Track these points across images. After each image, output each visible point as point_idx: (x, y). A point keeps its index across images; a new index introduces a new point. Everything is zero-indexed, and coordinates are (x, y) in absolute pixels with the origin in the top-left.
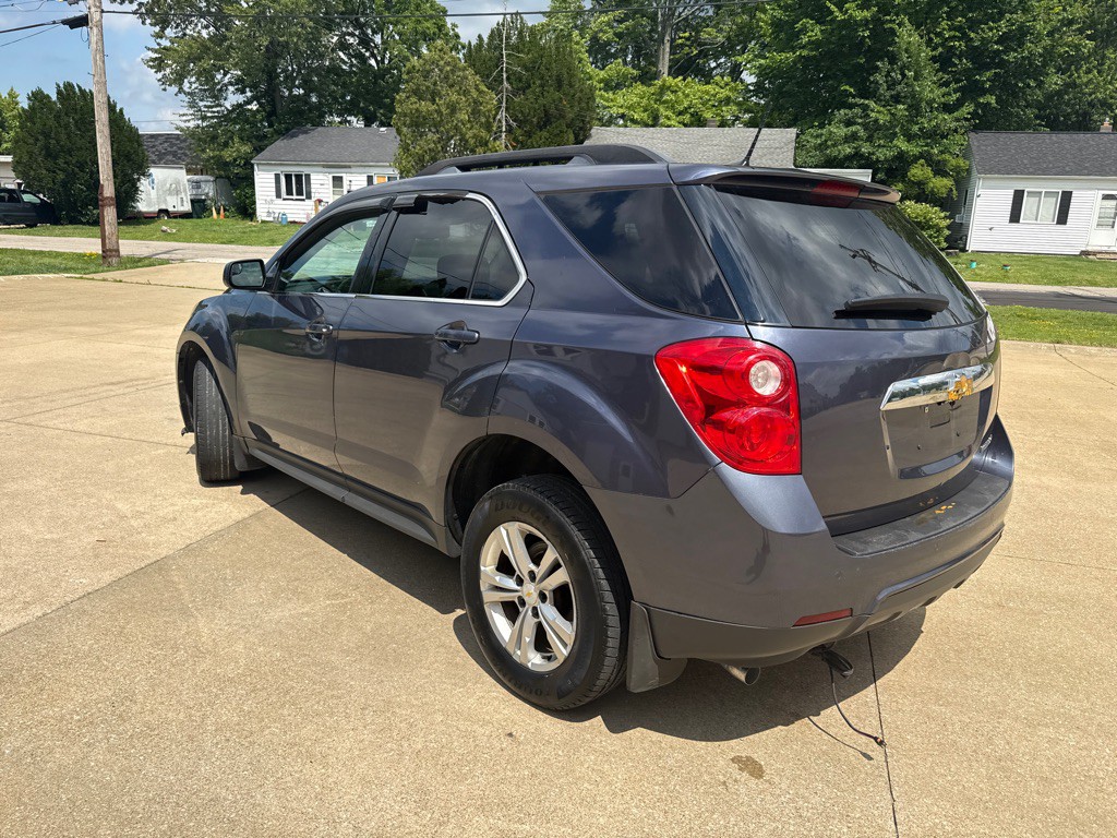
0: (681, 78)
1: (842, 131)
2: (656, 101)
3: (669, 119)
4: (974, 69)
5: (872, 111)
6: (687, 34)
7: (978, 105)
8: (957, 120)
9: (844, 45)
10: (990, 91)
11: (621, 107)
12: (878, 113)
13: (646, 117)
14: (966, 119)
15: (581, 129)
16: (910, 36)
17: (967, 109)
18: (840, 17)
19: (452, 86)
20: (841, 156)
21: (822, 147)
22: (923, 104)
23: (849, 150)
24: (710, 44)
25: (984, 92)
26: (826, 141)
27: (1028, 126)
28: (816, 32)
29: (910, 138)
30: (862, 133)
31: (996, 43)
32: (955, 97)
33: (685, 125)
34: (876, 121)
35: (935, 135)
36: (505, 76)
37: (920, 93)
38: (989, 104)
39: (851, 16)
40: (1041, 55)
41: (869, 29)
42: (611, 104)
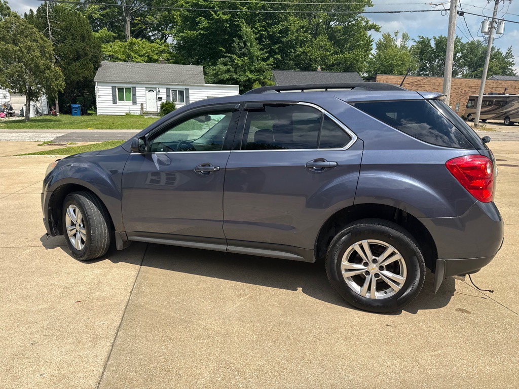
0: (140, 39)
1: (224, 68)
2: (129, 49)
3: (137, 58)
4: (272, 44)
5: (235, 59)
6: (139, 18)
7: (275, 59)
8: (268, 65)
9: (218, 30)
10: (278, 53)
11: (110, 51)
12: (238, 61)
13: (124, 57)
14: (272, 65)
15: (96, 62)
16: (246, 28)
17: (271, 60)
18: (216, 17)
19: (26, 37)
20: (225, 79)
21: (216, 75)
22: (255, 58)
23: (228, 77)
24: (151, 24)
25: (276, 53)
26: (217, 72)
27: (292, 68)
28: (205, 23)
29: (251, 72)
30: (232, 69)
31: (278, 33)
32: (267, 55)
33: (145, 62)
34: (238, 64)
35: (260, 71)
36: (50, 33)
37: (253, 53)
38: (278, 58)
39: (220, 17)
40: (294, 40)
41: (228, 23)
42: (105, 50)
